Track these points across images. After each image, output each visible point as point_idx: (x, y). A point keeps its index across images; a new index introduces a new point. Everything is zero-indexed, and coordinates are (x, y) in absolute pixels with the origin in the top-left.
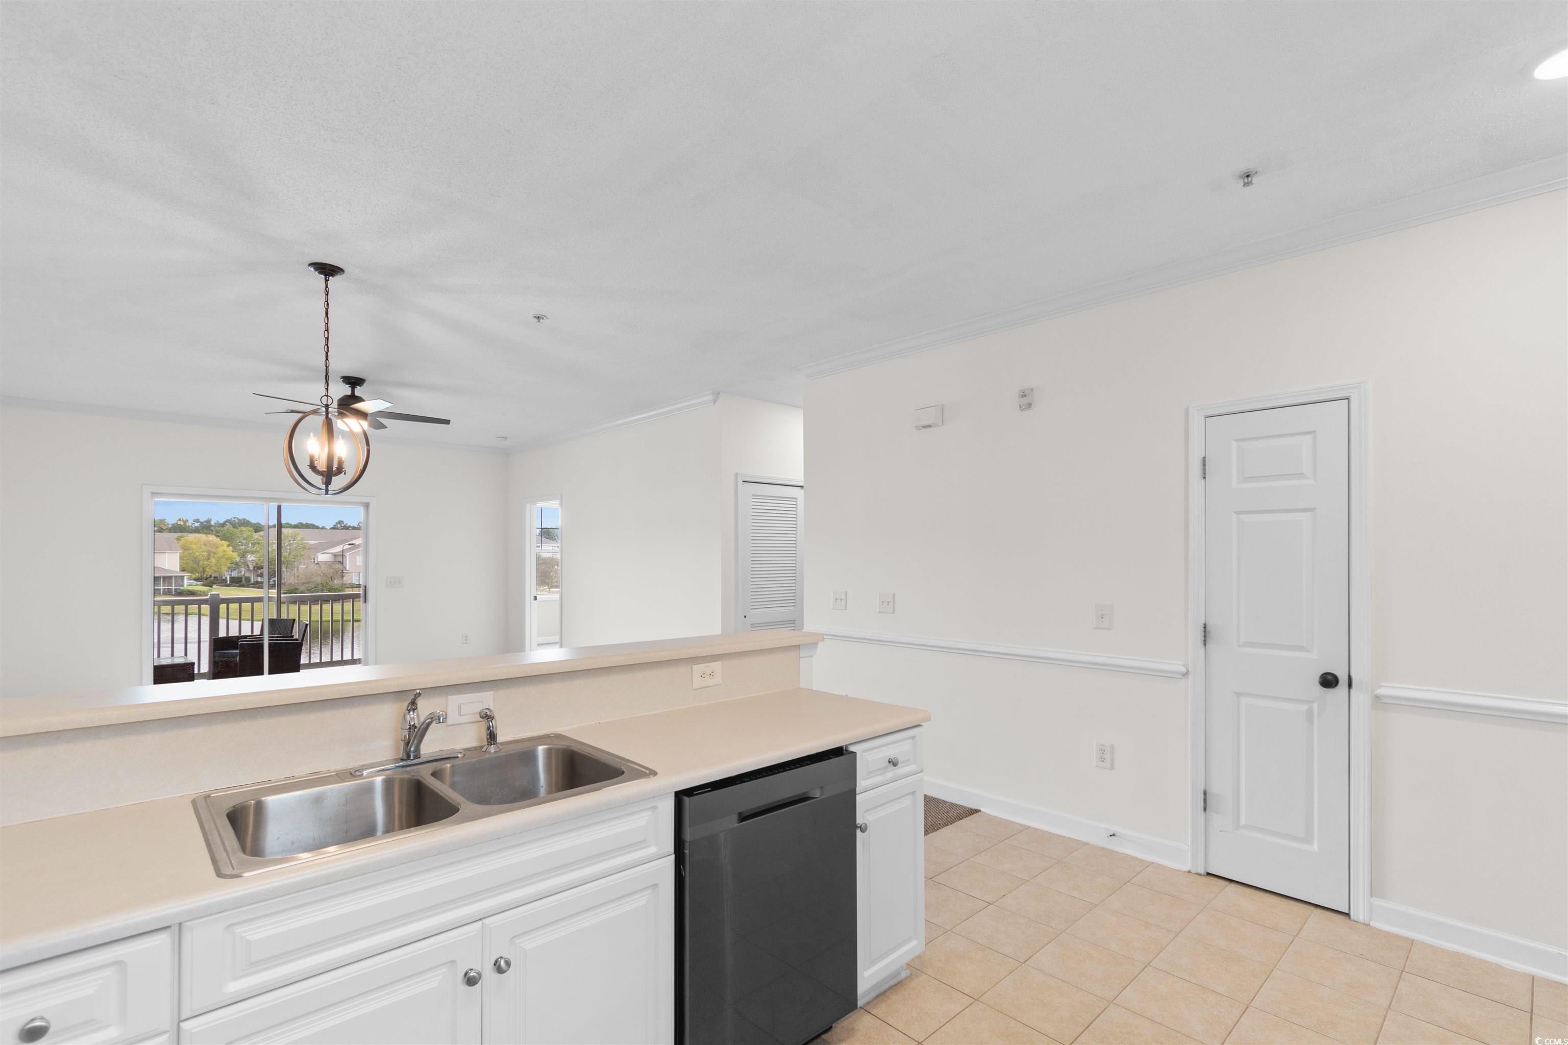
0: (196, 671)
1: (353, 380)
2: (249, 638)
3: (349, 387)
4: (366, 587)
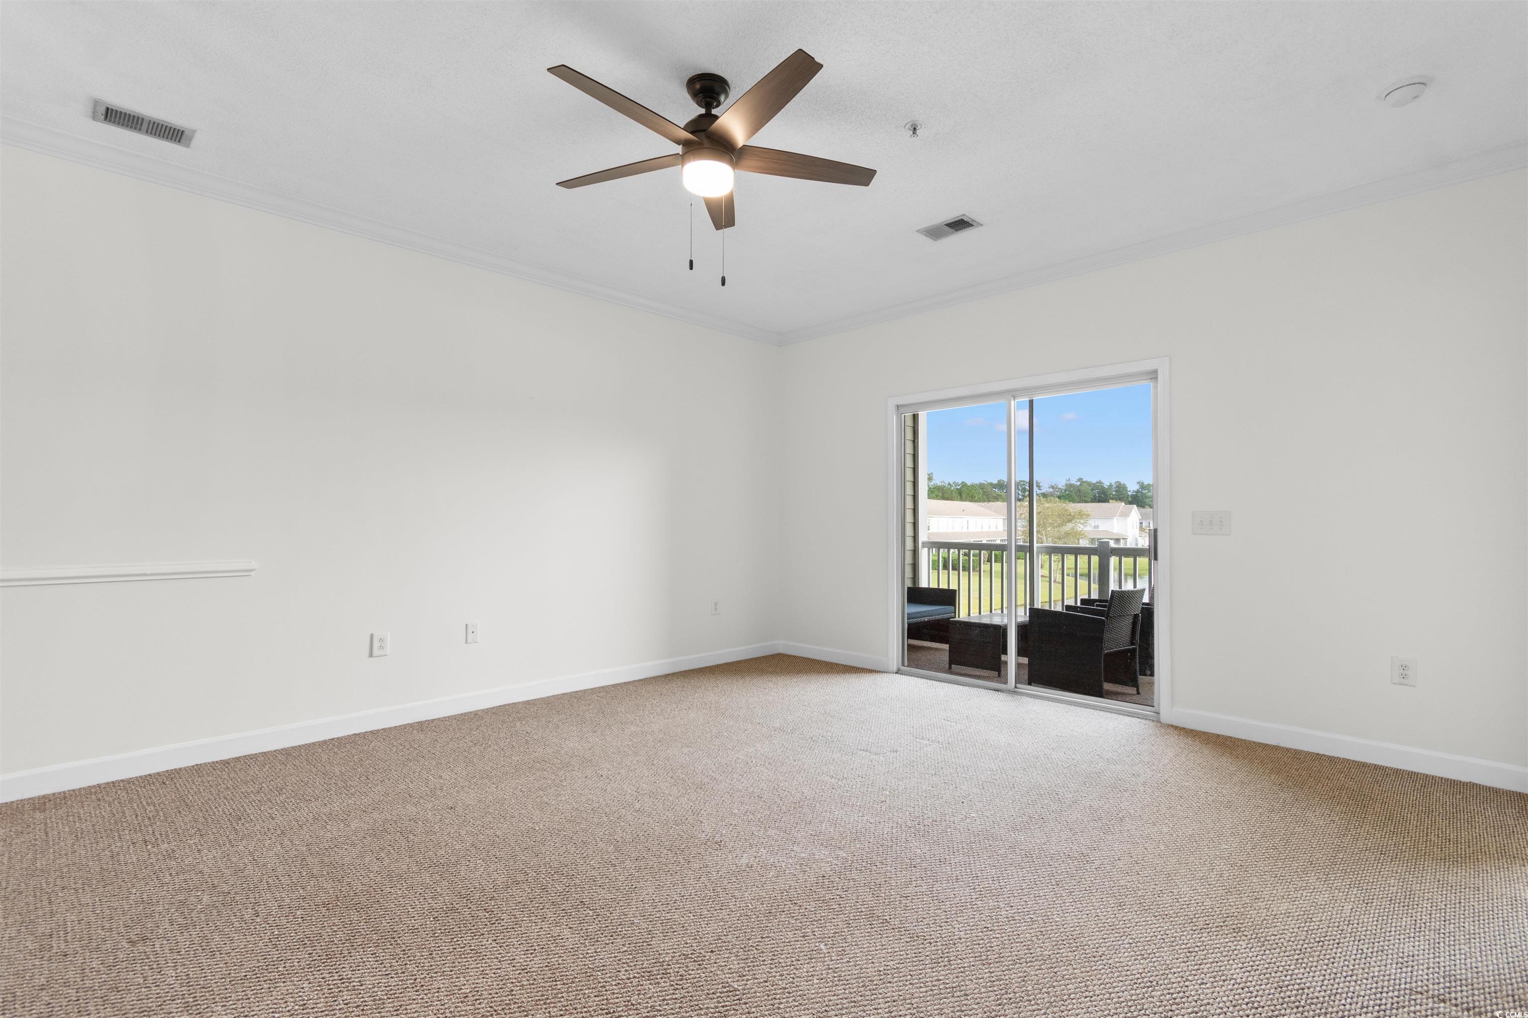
4: (1155, 531)
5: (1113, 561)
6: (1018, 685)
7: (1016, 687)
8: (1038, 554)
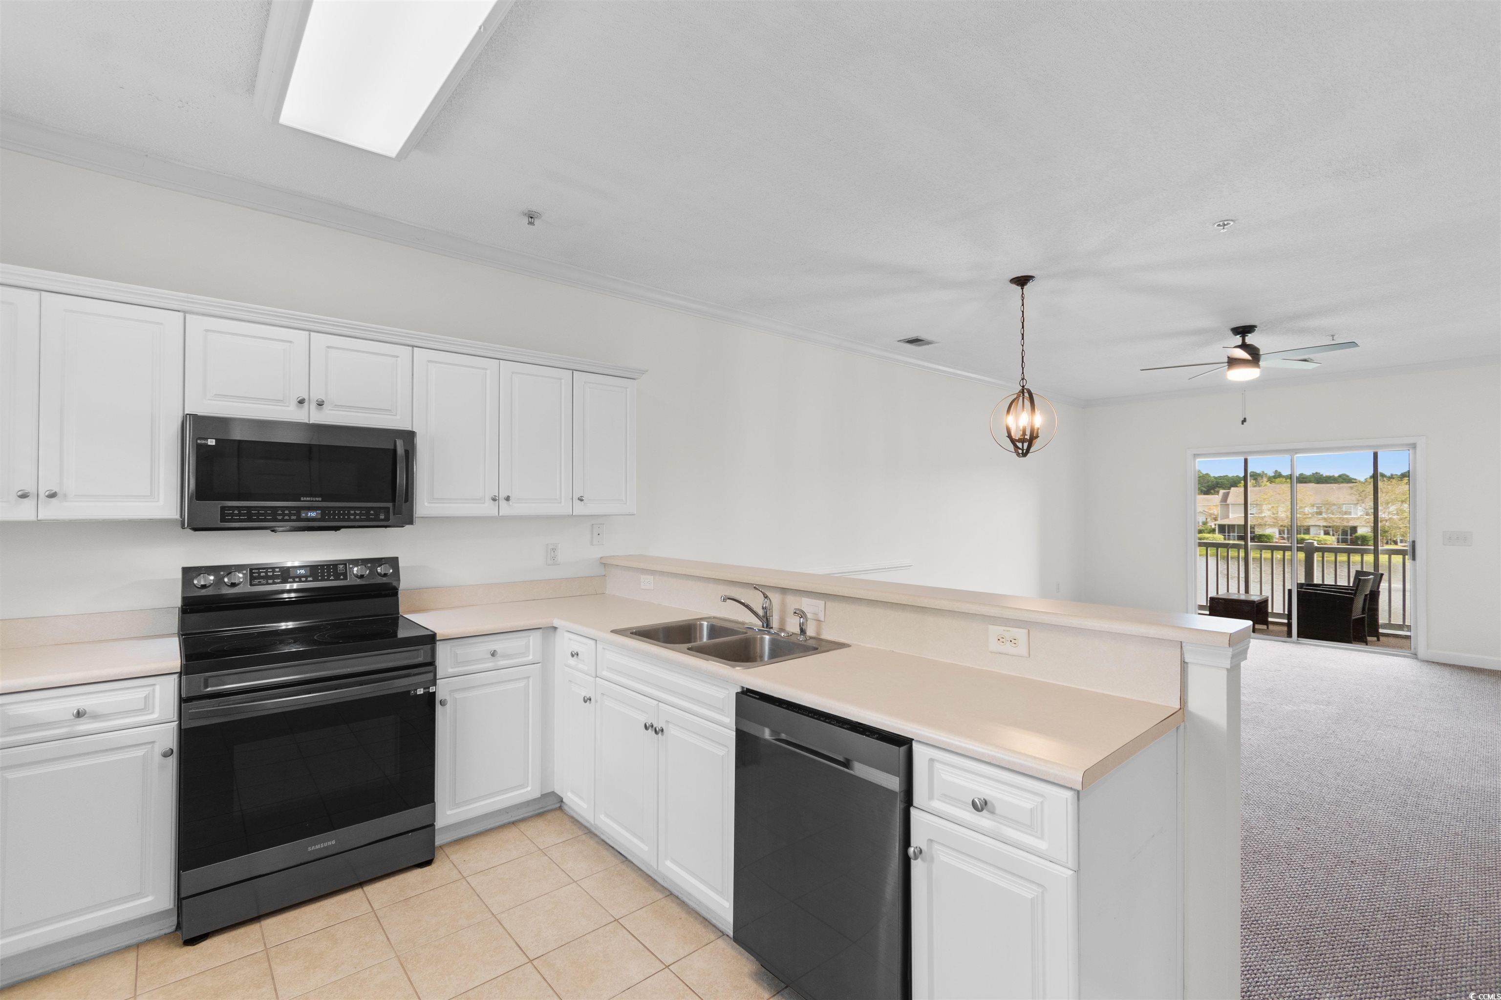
0: (1270, 610)
1: (1241, 330)
2: (1322, 587)
3: (1240, 336)
4: (1414, 542)
5: (1317, 556)
6: (1299, 639)
7: (1298, 640)
8: (1251, 550)
